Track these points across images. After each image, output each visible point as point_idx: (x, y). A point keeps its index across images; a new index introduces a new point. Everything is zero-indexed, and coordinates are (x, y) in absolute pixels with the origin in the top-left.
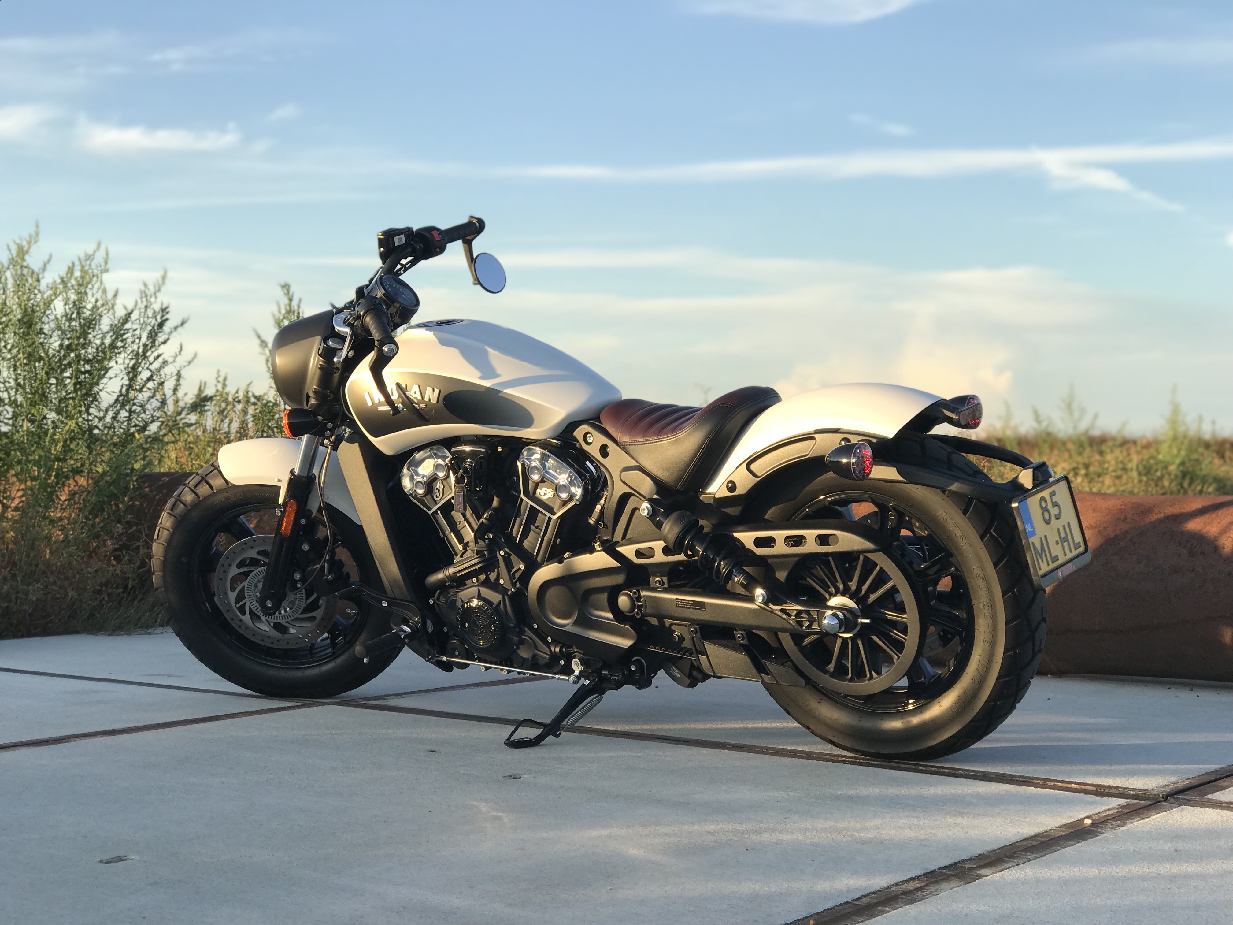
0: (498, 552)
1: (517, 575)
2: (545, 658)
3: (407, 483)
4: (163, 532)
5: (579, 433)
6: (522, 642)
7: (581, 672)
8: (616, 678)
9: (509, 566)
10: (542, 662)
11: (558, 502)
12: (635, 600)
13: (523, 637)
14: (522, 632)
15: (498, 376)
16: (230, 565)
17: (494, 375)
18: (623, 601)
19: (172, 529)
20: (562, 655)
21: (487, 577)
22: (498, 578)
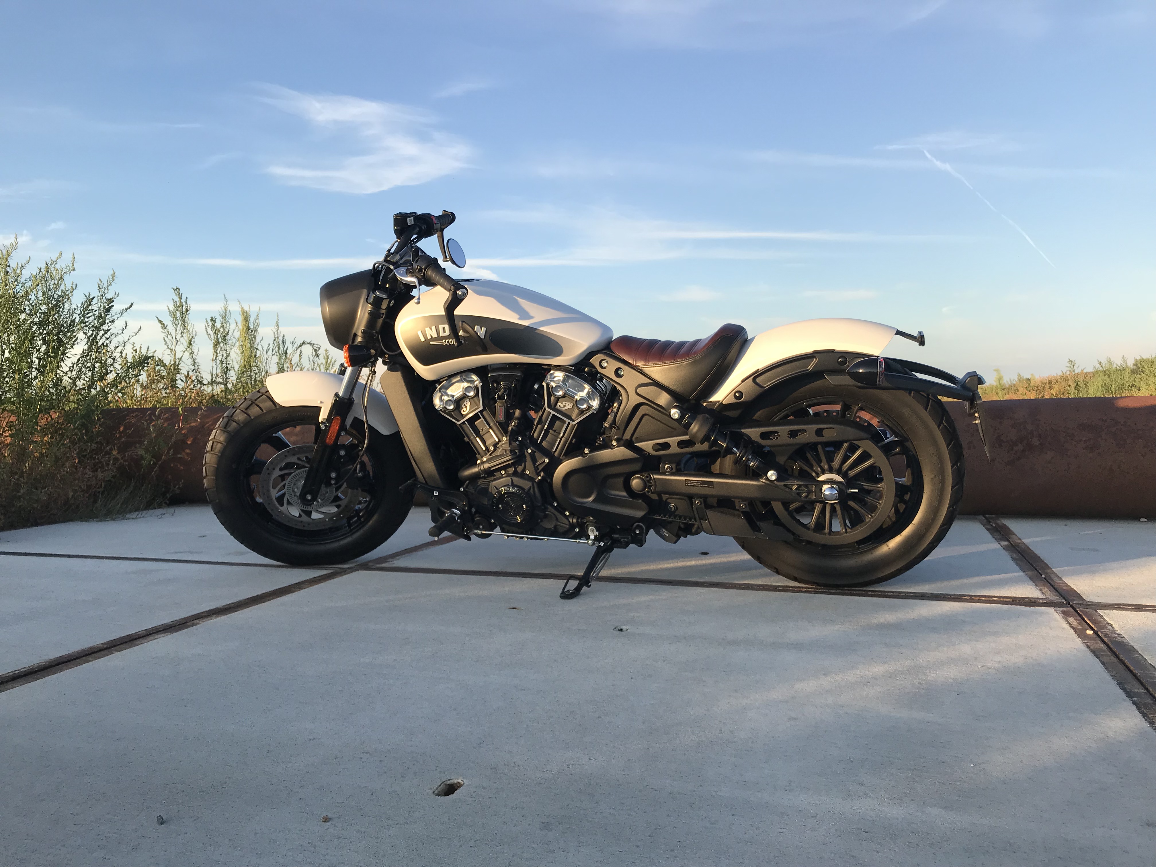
0: (525, 451)
1: (540, 468)
2: (565, 527)
3: (437, 402)
4: (217, 445)
5: (595, 360)
6: (546, 516)
7: (595, 536)
8: (626, 540)
9: (534, 460)
10: (561, 530)
11: (576, 411)
12: (646, 483)
13: (547, 513)
14: (546, 509)
15: (532, 318)
16: (274, 469)
17: (529, 317)
18: (636, 482)
19: (225, 442)
20: (578, 525)
21: (515, 469)
22: (524, 470)
